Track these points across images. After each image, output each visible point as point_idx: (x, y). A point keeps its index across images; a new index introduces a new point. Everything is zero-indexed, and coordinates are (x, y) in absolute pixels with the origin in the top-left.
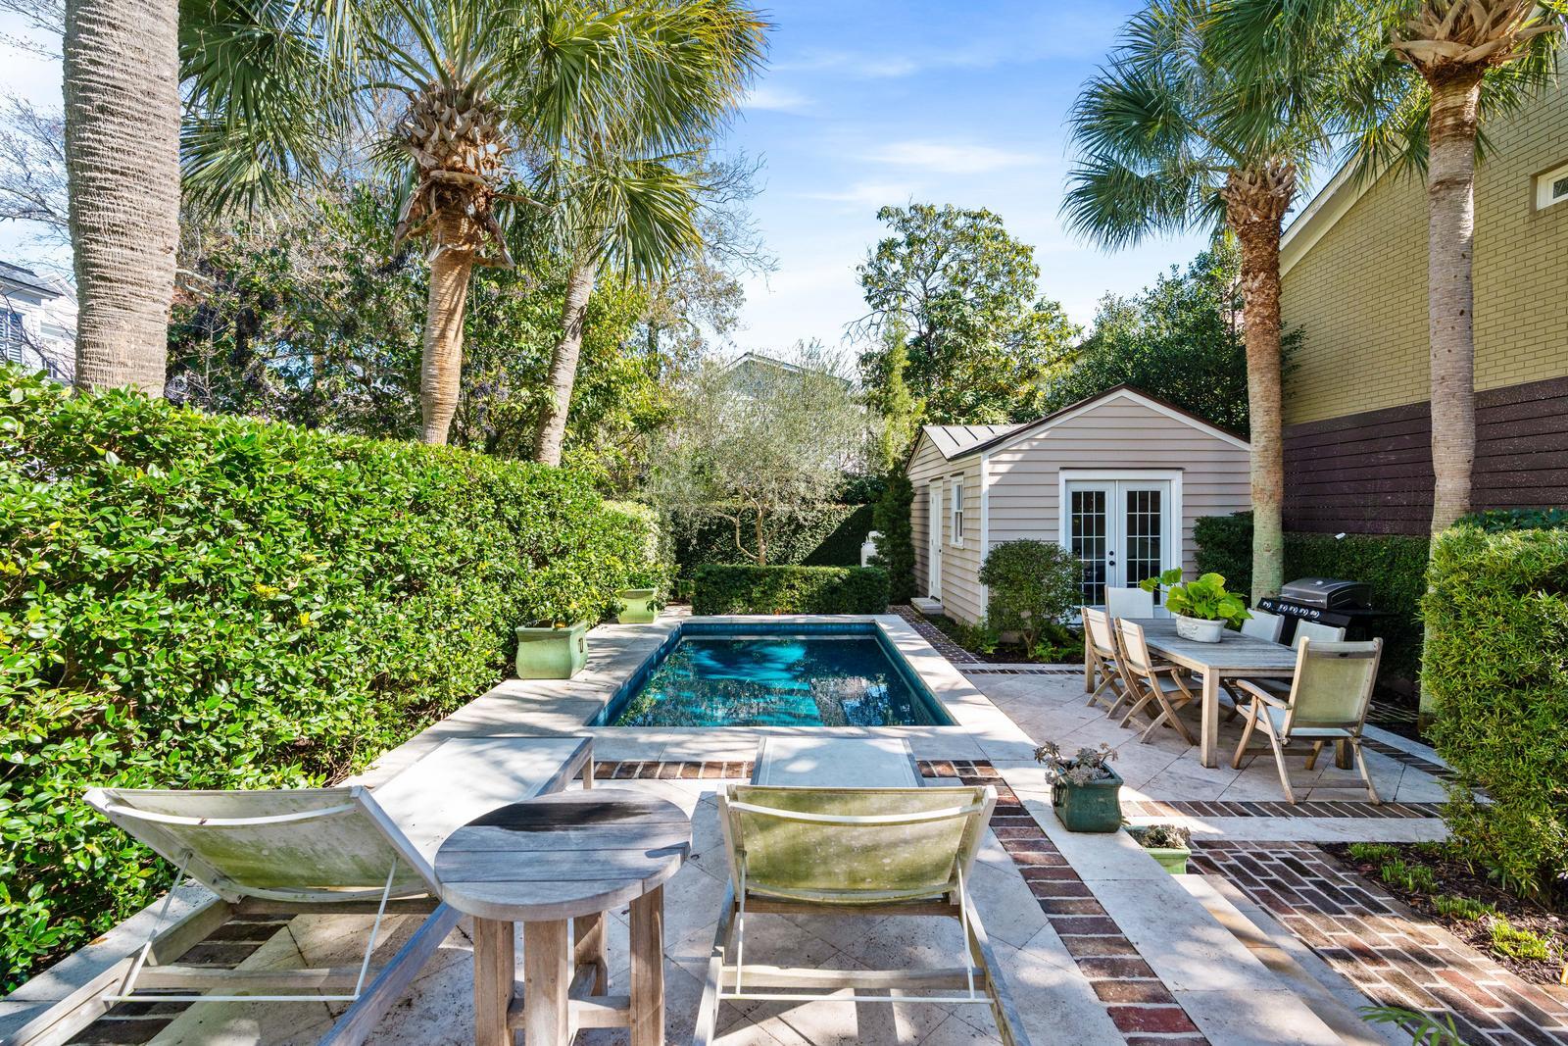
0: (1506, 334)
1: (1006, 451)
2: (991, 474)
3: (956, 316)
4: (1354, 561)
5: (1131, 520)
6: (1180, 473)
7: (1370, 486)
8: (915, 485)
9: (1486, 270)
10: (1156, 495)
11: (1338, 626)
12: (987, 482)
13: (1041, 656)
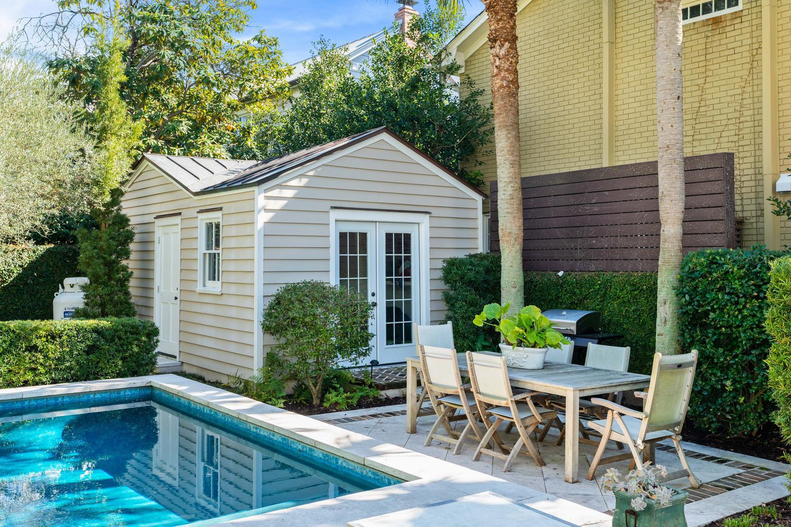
0: (641, 119)
1: (280, 186)
2: (267, 210)
3: (174, 34)
4: (574, 293)
5: (389, 260)
6: (427, 216)
7: (578, 232)
8: (133, 221)
9: (628, 69)
10: (408, 237)
11: (622, 345)
12: (262, 218)
13: (337, 403)
